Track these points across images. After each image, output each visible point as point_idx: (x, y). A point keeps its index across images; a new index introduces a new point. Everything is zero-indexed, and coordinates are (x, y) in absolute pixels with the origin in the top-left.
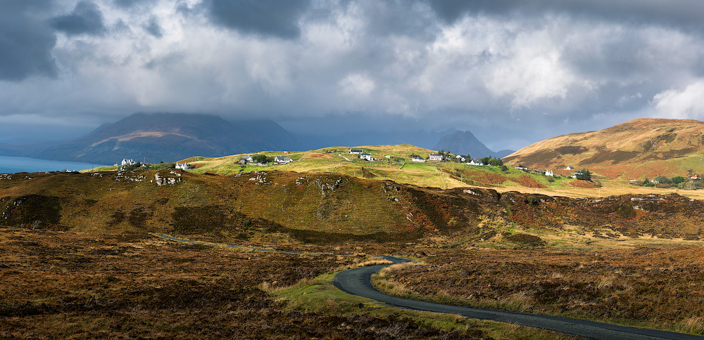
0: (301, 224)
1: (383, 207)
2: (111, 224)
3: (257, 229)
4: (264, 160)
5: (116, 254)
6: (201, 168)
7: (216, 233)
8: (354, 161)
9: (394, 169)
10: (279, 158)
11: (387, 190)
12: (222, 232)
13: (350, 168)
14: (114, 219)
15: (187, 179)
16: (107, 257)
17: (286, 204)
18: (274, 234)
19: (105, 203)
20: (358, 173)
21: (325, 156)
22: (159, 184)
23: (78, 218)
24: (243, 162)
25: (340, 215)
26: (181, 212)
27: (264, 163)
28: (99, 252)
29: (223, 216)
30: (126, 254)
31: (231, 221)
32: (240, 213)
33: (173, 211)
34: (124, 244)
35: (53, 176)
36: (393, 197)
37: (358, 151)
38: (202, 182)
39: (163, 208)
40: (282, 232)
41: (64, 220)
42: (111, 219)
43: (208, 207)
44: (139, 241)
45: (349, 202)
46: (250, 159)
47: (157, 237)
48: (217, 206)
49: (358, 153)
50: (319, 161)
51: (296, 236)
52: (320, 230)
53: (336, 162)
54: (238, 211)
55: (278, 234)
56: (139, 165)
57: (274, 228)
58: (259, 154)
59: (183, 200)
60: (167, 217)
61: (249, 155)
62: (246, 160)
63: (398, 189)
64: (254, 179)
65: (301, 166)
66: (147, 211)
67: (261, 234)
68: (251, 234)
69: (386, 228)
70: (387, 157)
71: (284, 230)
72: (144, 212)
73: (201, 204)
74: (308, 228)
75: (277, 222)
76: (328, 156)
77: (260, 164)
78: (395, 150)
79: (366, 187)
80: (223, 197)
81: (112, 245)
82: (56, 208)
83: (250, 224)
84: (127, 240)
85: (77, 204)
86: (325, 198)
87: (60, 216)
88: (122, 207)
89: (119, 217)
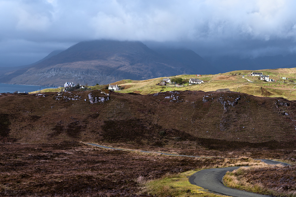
0: (207, 134)
1: (275, 120)
2: (52, 135)
3: (170, 138)
4: (180, 82)
5: (48, 159)
6: (129, 89)
7: (138, 142)
8: (255, 82)
9: (289, 88)
10: (193, 80)
11: (279, 106)
12: (143, 141)
13: (251, 88)
14: (54, 131)
15: (114, 98)
16: (40, 161)
17: (195, 118)
18: (184, 142)
19: (47, 118)
20: (258, 92)
21: (231, 78)
22: (91, 102)
23: (25, 131)
24: (164, 83)
25: (239, 126)
26: (109, 125)
27: (181, 84)
28: (35, 158)
29: (143, 127)
30: (56, 158)
31: (150, 132)
32: (157, 126)
33: (103, 124)
34: (58, 151)
35: (4, 97)
36: (283, 112)
37: (259, 74)
38: (127, 100)
39: (94, 122)
40: (191, 140)
41: (12, 133)
42: (52, 132)
43: (131, 121)
44: (71, 149)
45: (247, 116)
46: (169, 81)
47: (87, 145)
48: (139, 120)
49: (258, 75)
50: (225, 82)
51: (202, 143)
52: (222, 138)
53: (240, 83)
54: (156, 123)
55: (188, 142)
56: (78, 87)
57: (184, 137)
58: (177, 77)
59: (111, 115)
60: (98, 129)
61: (168, 78)
62: (166, 82)
63: (288, 105)
64: (168, 97)
65: (210, 86)
66: (81, 124)
67: (174, 142)
68: (166, 142)
69: (277, 138)
70: (283, 78)
71: (192, 139)
72: (79, 125)
73: (126, 118)
74: (212, 137)
75: (187, 132)
76: (233, 78)
77: (177, 85)
78: (290, 73)
79: (261, 103)
80: (143, 113)
81: (48, 152)
82: (6, 123)
83: (165, 134)
84: (61, 148)
85: (23, 120)
86: (226, 113)
87: (10, 130)
88: (61, 122)
89: (58, 129)
